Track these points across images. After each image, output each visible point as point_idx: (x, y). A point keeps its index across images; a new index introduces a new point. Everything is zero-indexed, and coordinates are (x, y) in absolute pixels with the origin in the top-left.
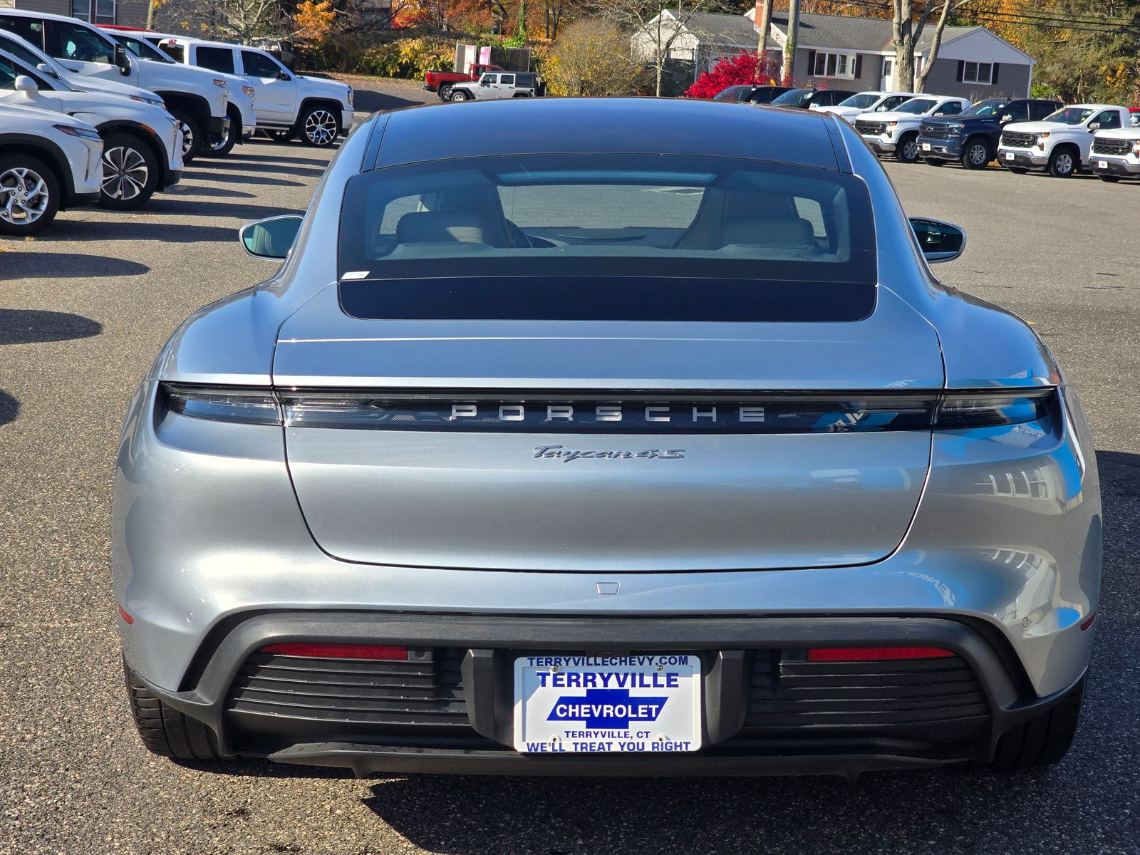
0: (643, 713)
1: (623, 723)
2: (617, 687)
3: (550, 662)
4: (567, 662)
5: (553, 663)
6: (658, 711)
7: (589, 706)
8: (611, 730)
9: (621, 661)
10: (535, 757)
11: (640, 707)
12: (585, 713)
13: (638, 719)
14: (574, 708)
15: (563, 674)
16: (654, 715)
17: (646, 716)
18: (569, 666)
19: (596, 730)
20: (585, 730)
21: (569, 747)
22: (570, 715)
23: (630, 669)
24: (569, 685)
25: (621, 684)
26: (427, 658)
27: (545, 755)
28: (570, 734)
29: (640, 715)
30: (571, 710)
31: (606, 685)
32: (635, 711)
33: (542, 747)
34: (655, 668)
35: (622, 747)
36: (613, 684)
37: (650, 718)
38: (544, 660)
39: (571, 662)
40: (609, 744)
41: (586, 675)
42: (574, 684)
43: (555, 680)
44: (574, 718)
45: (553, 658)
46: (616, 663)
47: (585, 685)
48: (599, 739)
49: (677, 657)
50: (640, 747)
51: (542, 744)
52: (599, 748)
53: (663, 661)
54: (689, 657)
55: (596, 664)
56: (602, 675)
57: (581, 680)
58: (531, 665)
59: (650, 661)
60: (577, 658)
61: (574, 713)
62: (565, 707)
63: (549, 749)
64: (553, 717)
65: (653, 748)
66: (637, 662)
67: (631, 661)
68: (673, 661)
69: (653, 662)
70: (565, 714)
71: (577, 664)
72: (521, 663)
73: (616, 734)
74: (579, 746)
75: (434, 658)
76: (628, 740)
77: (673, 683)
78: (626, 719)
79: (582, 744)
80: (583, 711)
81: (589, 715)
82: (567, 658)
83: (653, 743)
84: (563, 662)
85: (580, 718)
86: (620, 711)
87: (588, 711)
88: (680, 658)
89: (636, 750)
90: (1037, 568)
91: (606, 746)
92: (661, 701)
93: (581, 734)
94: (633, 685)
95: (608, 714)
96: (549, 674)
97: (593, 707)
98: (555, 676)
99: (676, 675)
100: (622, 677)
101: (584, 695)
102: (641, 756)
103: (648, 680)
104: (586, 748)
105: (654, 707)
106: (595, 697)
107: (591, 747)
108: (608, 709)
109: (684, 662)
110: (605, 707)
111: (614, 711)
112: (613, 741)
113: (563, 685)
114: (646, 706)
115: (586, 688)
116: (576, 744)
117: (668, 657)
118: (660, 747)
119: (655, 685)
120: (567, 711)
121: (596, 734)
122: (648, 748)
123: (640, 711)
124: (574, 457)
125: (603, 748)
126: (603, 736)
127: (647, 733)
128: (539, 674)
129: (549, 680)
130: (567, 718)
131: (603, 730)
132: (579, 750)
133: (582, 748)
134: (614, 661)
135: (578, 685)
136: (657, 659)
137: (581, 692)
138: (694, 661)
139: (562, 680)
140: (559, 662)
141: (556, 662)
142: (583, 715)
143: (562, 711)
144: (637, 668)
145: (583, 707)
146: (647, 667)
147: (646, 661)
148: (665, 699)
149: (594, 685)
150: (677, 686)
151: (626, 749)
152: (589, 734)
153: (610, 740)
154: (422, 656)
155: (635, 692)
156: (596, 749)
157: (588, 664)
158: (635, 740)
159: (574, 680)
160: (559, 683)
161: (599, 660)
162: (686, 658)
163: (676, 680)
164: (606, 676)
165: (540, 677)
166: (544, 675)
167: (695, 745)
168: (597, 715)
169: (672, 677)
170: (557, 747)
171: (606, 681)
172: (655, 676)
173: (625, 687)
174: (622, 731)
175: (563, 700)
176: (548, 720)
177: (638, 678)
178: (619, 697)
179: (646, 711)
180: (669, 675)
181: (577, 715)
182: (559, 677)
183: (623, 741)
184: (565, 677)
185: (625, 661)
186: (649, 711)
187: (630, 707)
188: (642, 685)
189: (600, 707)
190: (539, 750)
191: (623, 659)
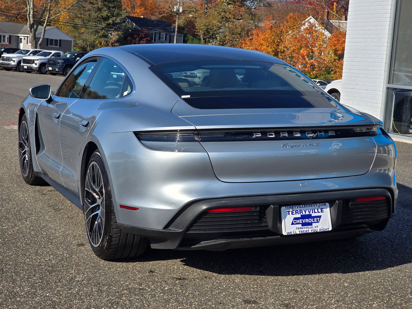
0: (316, 221)
1: (311, 224)
2: (308, 214)
3: (291, 207)
4: (295, 207)
5: (291, 208)
6: (319, 220)
7: (302, 220)
8: (308, 226)
9: (309, 206)
10: (290, 236)
11: (315, 219)
12: (301, 222)
13: (315, 222)
14: (298, 221)
15: (294, 211)
16: (318, 221)
17: (317, 221)
18: (296, 208)
19: (304, 227)
20: (301, 227)
21: (298, 232)
22: (297, 223)
23: (311, 208)
24: (296, 214)
25: (309, 213)
26: (258, 209)
27: (292, 235)
28: (298, 228)
29: (315, 221)
30: (297, 221)
31: (305, 213)
32: (314, 220)
33: (291, 233)
34: (318, 207)
35: (312, 231)
36: (307, 213)
37: (318, 222)
38: (289, 207)
39: (296, 207)
40: (308, 230)
41: (300, 211)
42: (297, 213)
43: (292, 213)
44: (298, 224)
45: (291, 206)
46: (308, 206)
47: (300, 214)
48: (305, 230)
49: (323, 203)
50: (316, 231)
51: (291, 232)
52: (306, 232)
53: (320, 205)
54: (326, 203)
55: (303, 207)
56: (304, 210)
57: (299, 212)
58: (286, 209)
59: (316, 205)
60: (297, 206)
61: (298, 222)
62: (295, 221)
63: (293, 234)
64: (293, 224)
65: (320, 230)
66: (313, 206)
67: (311, 206)
68: (322, 205)
69: (317, 205)
70: (296, 223)
71: (298, 208)
72: (283, 208)
73: (309, 228)
74: (300, 232)
75: (260, 209)
76: (313, 229)
77: (322, 211)
78: (312, 223)
79: (301, 231)
80: (300, 221)
81: (302, 222)
82: (295, 206)
83: (320, 229)
84: (294, 207)
85: (300, 224)
86: (310, 220)
87: (302, 221)
88: (324, 204)
89: (315, 232)
90: (390, 171)
91: (308, 231)
92: (320, 217)
93: (300, 228)
94: (313, 213)
95: (307, 222)
96: (290, 211)
97: (303, 220)
98: (292, 211)
99: (323, 209)
100: (309, 210)
101: (300, 217)
102: (317, 233)
103: (316, 211)
104: (302, 232)
105: (318, 219)
106: (303, 217)
107: (304, 232)
108: (307, 220)
109: (325, 205)
110: (306, 220)
111: (308, 221)
112: (309, 230)
113: (294, 214)
114: (316, 219)
115: (300, 215)
116: (300, 231)
117: (321, 204)
118: (321, 230)
119: (318, 212)
120: (296, 222)
121: (304, 228)
122: (318, 231)
123: (315, 220)
124: (292, 147)
125: (307, 232)
126: (306, 228)
127: (317, 226)
128: (287, 211)
129: (290, 213)
130: (296, 224)
131: (306, 227)
132: (301, 233)
133: (301, 232)
134: (307, 206)
135: (298, 214)
136: (318, 204)
137: (299, 216)
138: (327, 204)
139: (294, 213)
140: (293, 207)
141: (292, 207)
142: (300, 223)
143: (295, 222)
144: (313, 208)
145: (300, 220)
146: (316, 207)
147: (315, 205)
148: (321, 216)
149: (302, 213)
150: (323, 212)
151: (313, 232)
152: (302, 228)
153: (308, 229)
154: (257, 208)
155: (313, 215)
156: (305, 232)
157: (301, 207)
158: (315, 229)
159: (297, 212)
160: (293, 213)
161: (303, 206)
162: (325, 204)
163: (323, 210)
164: (305, 210)
165: (288, 212)
166: (289, 212)
167: (330, 229)
168: (304, 222)
169: (322, 210)
170: (295, 233)
171: (305, 212)
172: (318, 209)
173: (310, 213)
174: (311, 226)
175: (295, 219)
176: (291, 225)
177: (313, 210)
178: (309, 216)
179: (316, 220)
180: (321, 209)
181: (299, 223)
182: (293, 212)
183: (312, 229)
184: (295, 212)
185: (310, 206)
186: (317, 219)
187: (312, 219)
188: (315, 212)
189: (305, 220)
190: (290, 234)
191: (309, 205)
